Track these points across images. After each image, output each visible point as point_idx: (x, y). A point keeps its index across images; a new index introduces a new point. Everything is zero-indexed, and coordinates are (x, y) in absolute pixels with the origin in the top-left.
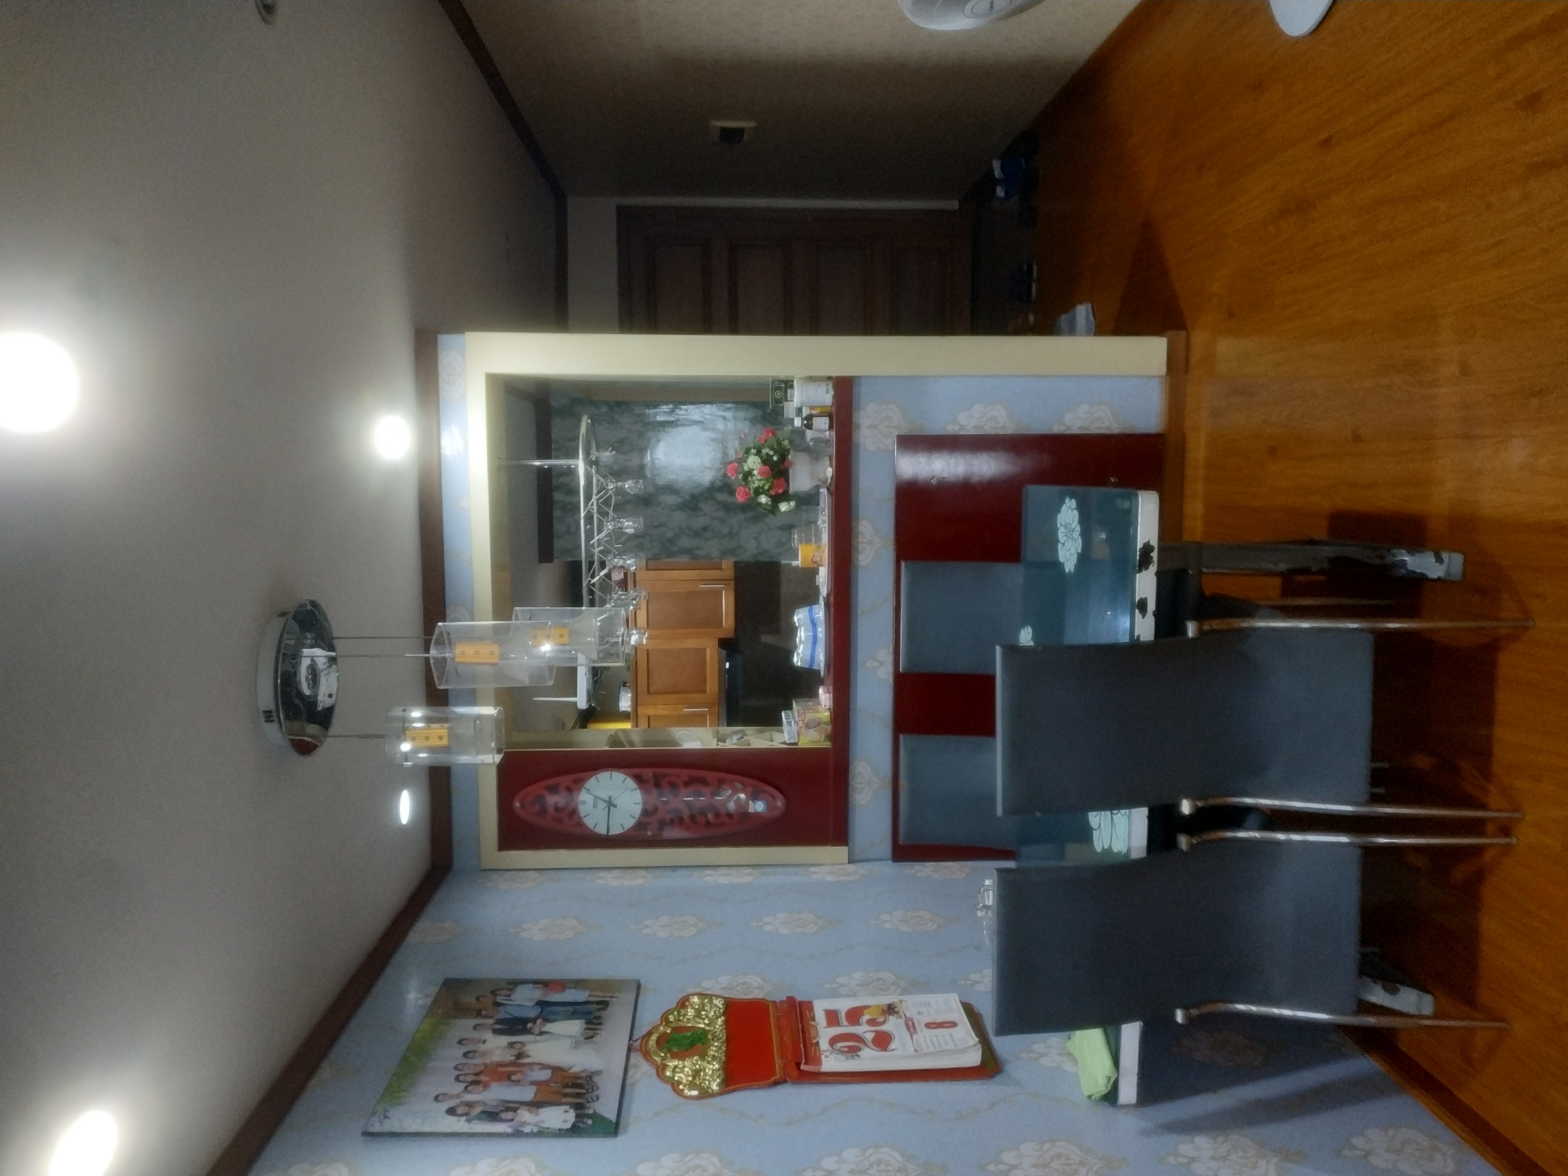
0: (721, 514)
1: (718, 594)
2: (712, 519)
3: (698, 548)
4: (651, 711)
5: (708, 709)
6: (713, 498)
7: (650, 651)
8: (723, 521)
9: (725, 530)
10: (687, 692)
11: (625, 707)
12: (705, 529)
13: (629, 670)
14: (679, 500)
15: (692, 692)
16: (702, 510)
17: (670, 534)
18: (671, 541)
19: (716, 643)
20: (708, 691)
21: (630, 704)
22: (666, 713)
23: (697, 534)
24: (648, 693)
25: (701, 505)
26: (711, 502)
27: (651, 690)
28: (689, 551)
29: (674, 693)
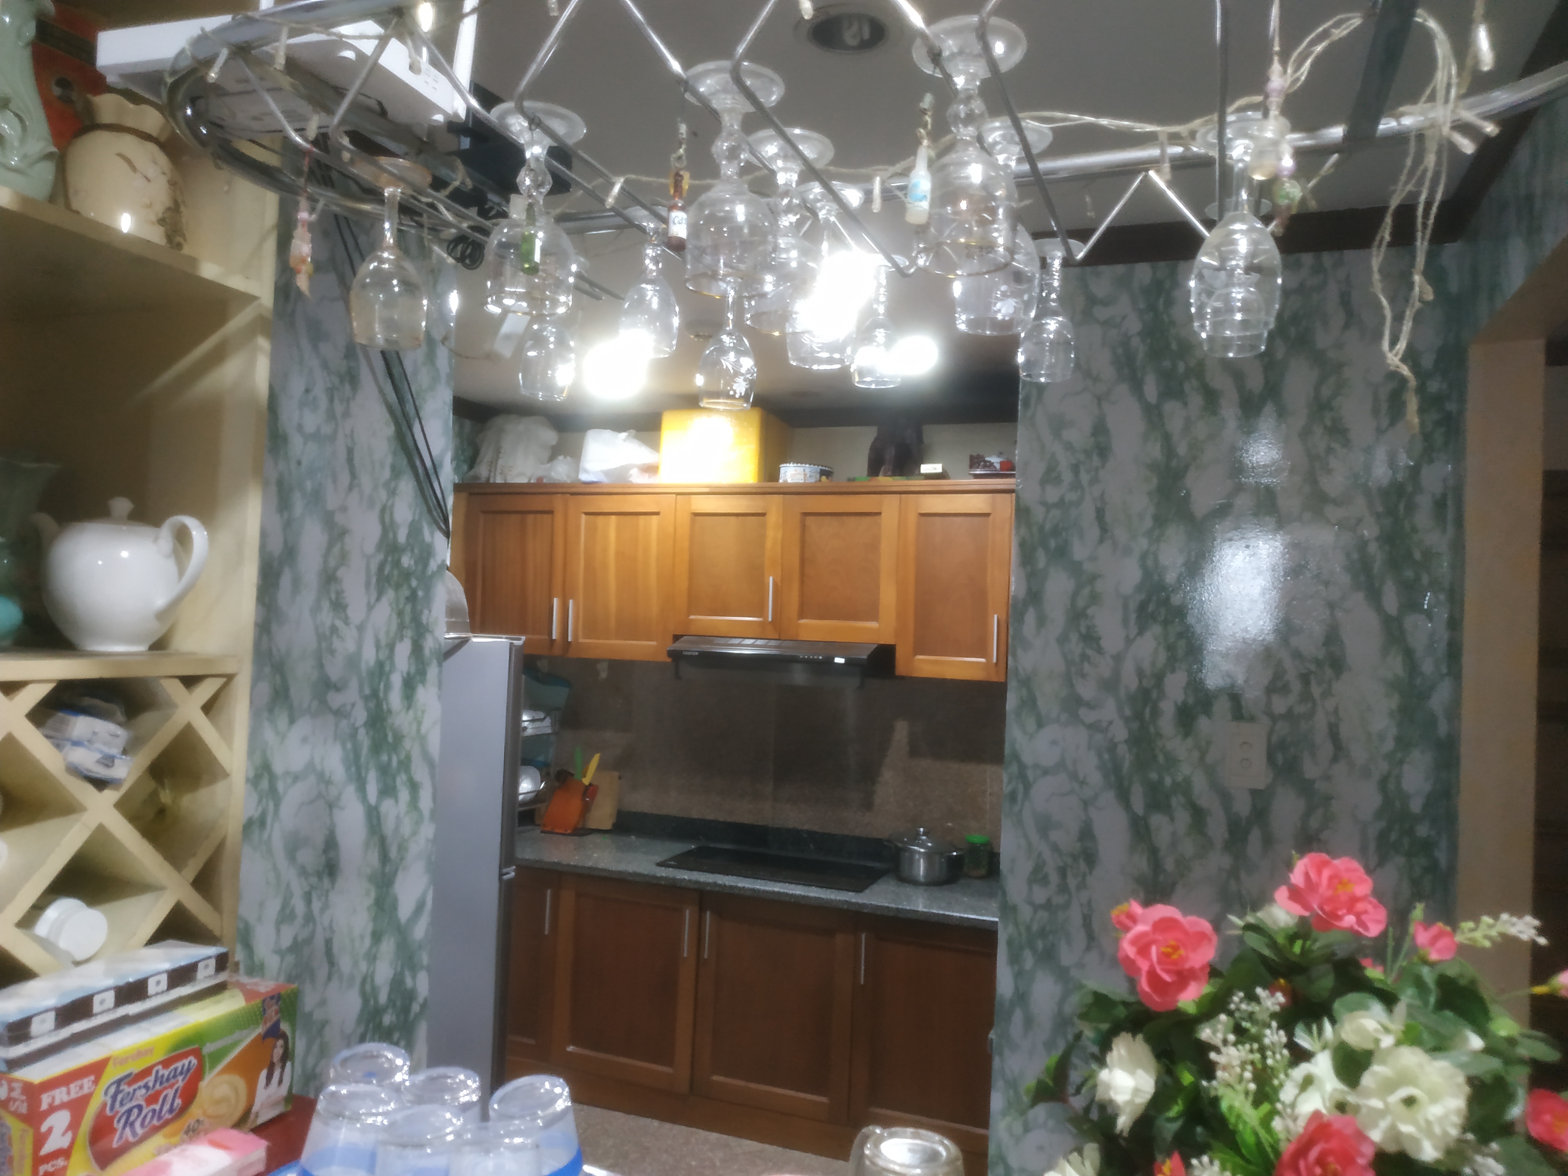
0: (1130, 681)
1: (981, 649)
2: (1118, 658)
3: (1042, 620)
4: (773, 518)
5: (770, 619)
6: (1172, 662)
7: (876, 518)
8: (1110, 685)
9: (1087, 690)
10: (802, 582)
11: (786, 472)
12: (1091, 638)
13: (849, 480)
14: (1170, 577)
15: (802, 594)
16: (1141, 632)
17: (1079, 551)
18: (1061, 553)
19: (887, 639)
20: (802, 621)
21: (789, 481)
22: (769, 544)
23: (1076, 616)
24: (806, 514)
25: (1156, 629)
26: (1162, 657)
27: (810, 520)
28: (1034, 596)
29: (803, 561)
